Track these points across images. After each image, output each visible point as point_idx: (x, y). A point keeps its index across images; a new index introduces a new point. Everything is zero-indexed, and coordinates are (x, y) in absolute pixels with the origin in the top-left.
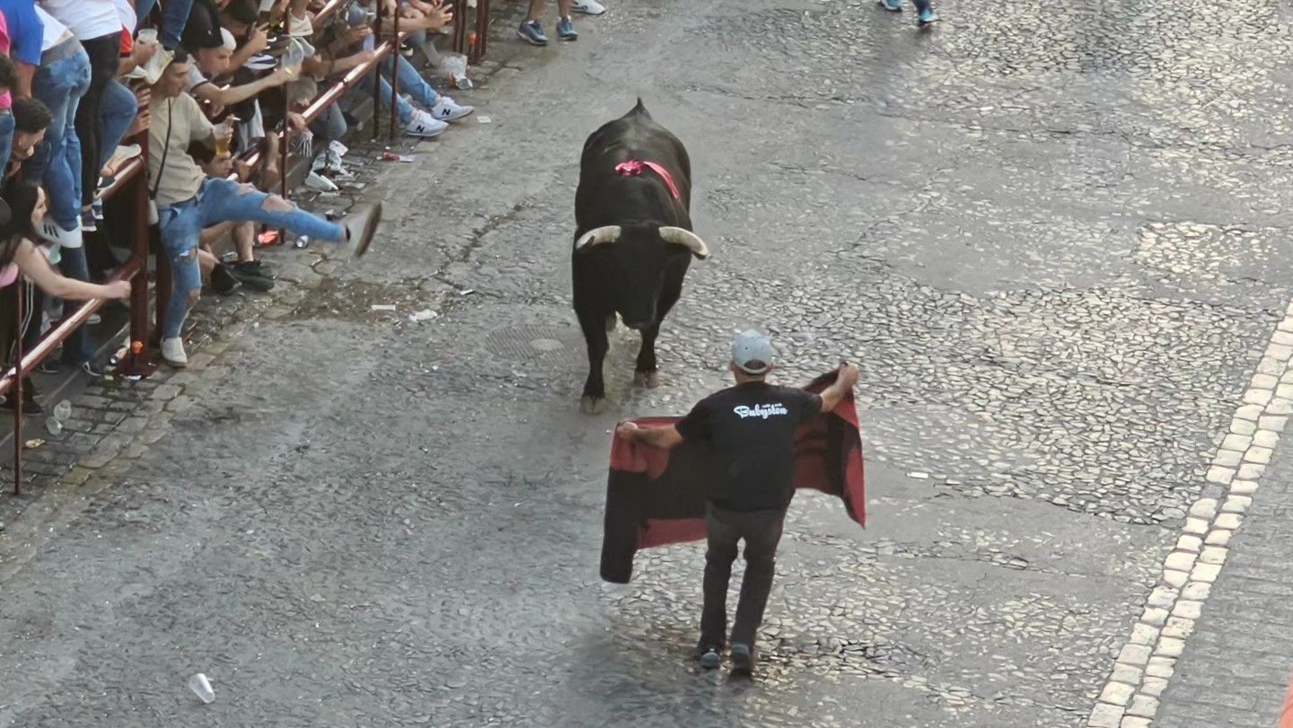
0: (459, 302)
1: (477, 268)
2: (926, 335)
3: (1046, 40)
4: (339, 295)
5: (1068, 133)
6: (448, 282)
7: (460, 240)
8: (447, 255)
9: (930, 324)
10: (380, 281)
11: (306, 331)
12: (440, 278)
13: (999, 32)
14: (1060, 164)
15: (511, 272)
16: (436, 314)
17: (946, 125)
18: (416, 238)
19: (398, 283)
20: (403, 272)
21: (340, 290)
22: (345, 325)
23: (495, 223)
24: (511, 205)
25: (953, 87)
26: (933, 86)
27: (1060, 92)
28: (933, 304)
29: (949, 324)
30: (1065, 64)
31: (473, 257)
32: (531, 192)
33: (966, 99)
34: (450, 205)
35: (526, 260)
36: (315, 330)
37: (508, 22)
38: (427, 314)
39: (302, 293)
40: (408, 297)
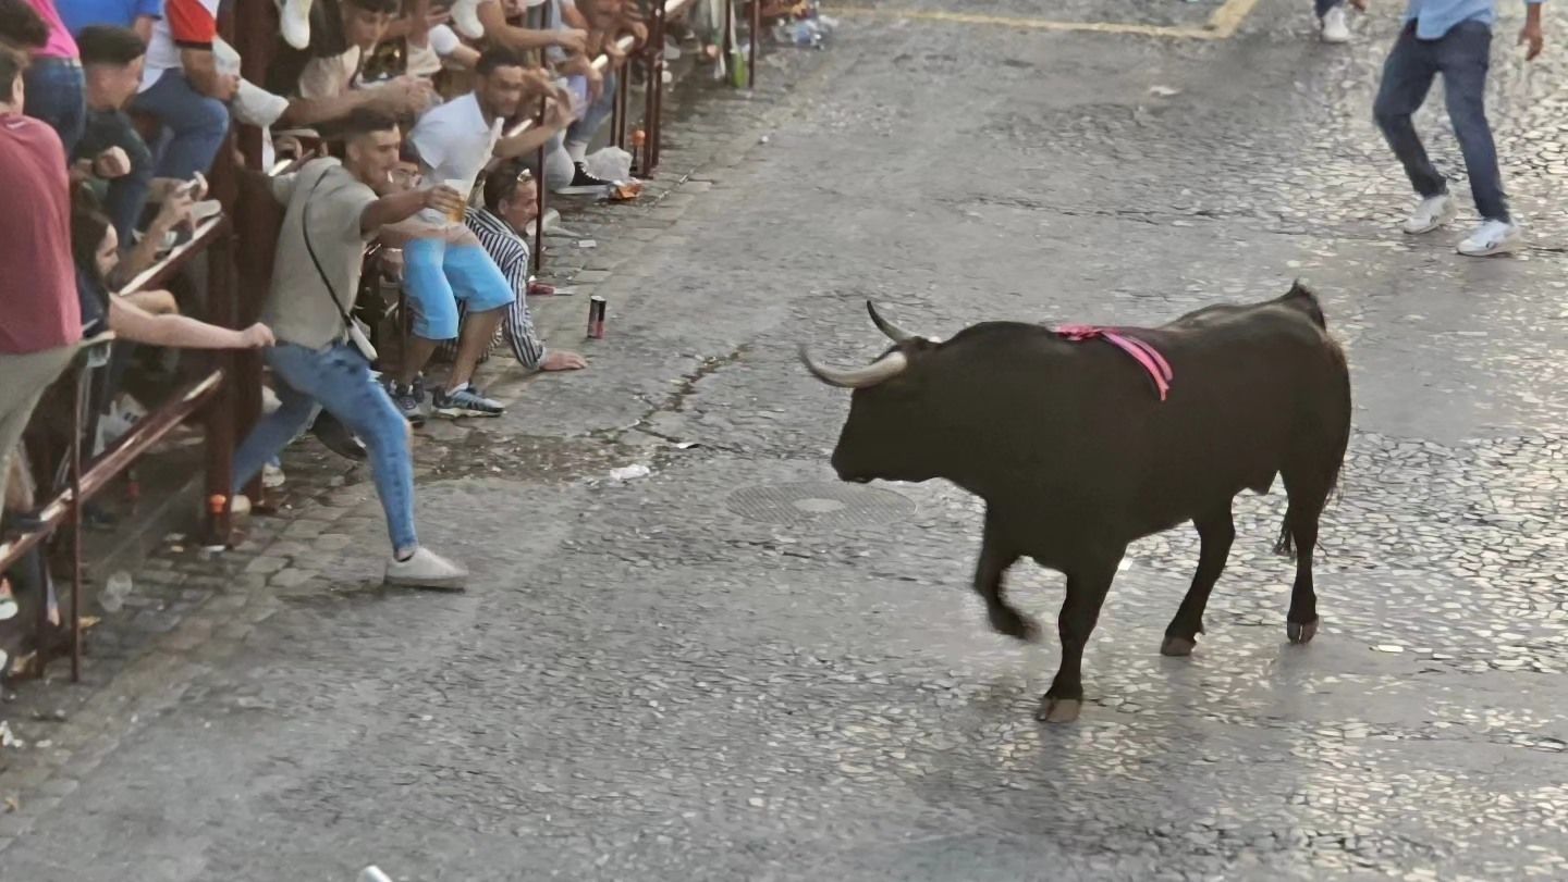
0: (678, 457)
1: (695, 419)
2: (1380, 491)
3: (1513, 139)
4: (499, 451)
5: (1561, 251)
6: (655, 434)
7: (665, 387)
8: (648, 402)
9: (1384, 478)
10: (553, 433)
11: (458, 492)
12: (643, 427)
13: (1440, 130)
14: (1553, 287)
15: (750, 423)
16: (647, 471)
17: (1375, 244)
18: (597, 383)
19: (582, 436)
20: (588, 422)
21: (499, 445)
22: (513, 484)
23: (711, 366)
24: (733, 345)
25: (1378, 195)
26: (1348, 196)
27: (1542, 202)
28: (1385, 455)
29: (1411, 478)
30: (1546, 167)
31: (688, 404)
32: (761, 329)
33: (1401, 211)
34: (641, 344)
35: (768, 408)
36: (469, 490)
37: (684, 125)
38: (634, 471)
39: (445, 449)
40: (602, 452)
